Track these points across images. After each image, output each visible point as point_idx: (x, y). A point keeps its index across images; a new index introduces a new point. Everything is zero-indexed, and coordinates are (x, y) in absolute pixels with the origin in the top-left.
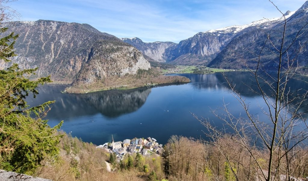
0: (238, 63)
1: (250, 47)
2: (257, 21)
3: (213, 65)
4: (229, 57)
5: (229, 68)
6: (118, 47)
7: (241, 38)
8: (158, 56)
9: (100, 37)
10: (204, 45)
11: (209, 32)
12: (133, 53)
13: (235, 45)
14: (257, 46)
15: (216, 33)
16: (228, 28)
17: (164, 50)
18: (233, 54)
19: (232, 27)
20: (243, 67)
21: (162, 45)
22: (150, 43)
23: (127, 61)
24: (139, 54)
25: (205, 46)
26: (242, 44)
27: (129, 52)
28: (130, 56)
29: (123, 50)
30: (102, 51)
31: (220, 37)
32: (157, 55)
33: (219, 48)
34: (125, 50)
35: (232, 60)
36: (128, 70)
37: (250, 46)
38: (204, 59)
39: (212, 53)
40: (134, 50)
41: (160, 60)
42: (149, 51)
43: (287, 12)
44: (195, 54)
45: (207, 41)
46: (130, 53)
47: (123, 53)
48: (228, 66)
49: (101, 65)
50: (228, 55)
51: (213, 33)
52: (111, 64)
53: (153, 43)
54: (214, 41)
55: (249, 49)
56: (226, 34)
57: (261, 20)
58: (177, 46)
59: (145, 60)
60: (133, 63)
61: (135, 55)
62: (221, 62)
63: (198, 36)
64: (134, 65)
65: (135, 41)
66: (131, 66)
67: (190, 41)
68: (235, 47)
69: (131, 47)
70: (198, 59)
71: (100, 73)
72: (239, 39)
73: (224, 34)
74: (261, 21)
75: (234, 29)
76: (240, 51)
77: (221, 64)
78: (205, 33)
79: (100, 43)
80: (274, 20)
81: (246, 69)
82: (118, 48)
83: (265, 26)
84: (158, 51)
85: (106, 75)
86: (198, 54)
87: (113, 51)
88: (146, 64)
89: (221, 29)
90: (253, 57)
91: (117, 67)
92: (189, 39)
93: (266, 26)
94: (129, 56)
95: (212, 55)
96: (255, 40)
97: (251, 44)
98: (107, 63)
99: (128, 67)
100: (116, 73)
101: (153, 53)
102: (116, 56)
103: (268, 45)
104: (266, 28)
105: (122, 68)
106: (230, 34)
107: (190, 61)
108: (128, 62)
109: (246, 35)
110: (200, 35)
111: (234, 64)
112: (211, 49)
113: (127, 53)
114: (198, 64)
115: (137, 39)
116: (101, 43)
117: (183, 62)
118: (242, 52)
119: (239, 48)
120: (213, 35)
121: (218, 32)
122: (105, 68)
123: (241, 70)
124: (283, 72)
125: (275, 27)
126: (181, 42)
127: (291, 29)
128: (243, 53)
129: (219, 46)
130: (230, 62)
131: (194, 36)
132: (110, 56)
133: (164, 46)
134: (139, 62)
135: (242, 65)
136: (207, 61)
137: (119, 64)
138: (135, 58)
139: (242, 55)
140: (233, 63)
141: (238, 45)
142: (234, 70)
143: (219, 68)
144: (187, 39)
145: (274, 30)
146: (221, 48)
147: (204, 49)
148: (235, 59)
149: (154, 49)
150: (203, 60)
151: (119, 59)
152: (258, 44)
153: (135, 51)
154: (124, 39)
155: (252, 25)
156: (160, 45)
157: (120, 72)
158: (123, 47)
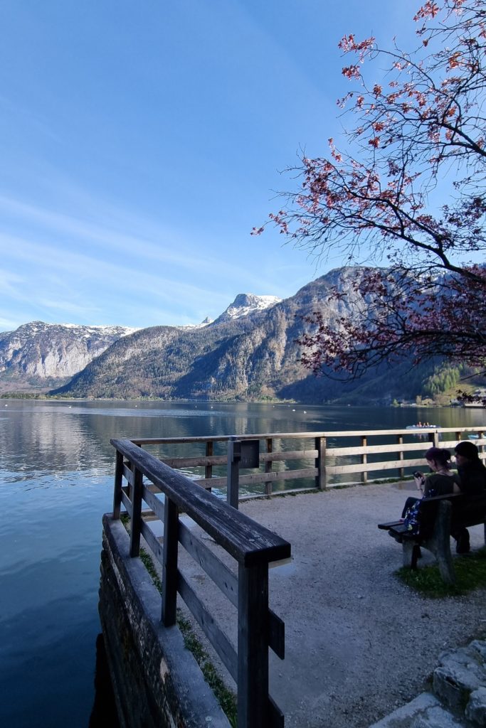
0: (132, 385)
4: (112, 373)
10: (48, 352)
11: (63, 325)
13: (125, 349)
14: (168, 356)
15: (79, 329)
25: (51, 353)
31: (89, 341)
35: (119, 380)
37: (155, 355)
38: (46, 386)
39: (68, 372)
51: (72, 329)
54: (73, 345)
56: (104, 337)
63: (31, 329)
67: (5, 338)
70: (26, 384)
73: (98, 336)
110: (38, 327)
111: (124, 388)
120: (72, 332)
121: (85, 328)
129: (87, 360)
131: (21, 327)
135: (140, 390)
139: (139, 370)
140: (119, 385)
141: (130, 350)
147: (46, 361)
150: (41, 388)
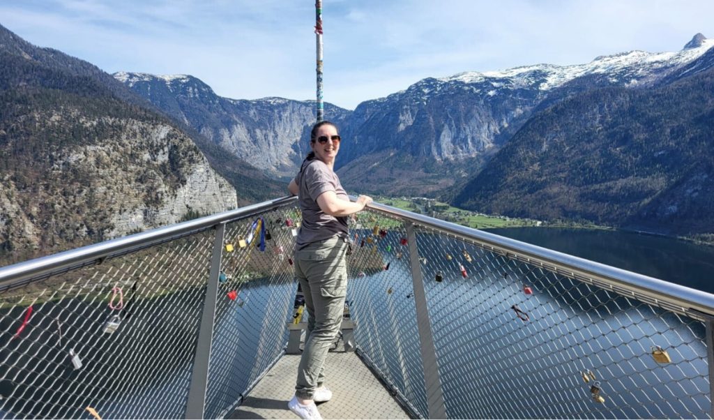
0: (550, 198)
1: (589, 147)
2: (611, 57)
3: (470, 202)
4: (523, 174)
5: (522, 214)
6: (100, 123)
7: (559, 112)
8: (273, 154)
9: (26, 73)
10: (443, 126)
11: (460, 78)
12: (166, 149)
13: (542, 135)
14: (607, 145)
15: (482, 84)
16: (523, 70)
17: (298, 131)
18: (536, 167)
19: (536, 68)
20: (567, 214)
21: (293, 112)
22: (246, 101)
23: (141, 180)
24: (190, 153)
25: (446, 126)
26: (563, 134)
27: (152, 146)
28: (155, 160)
29: (124, 137)
30: (28, 134)
31: (494, 102)
32: (272, 148)
33: (492, 138)
34: (135, 135)
35: (534, 187)
36: (140, 216)
37: (588, 142)
38: (444, 175)
39: (469, 152)
40: (169, 136)
41: (281, 168)
42: (240, 132)
43: (695, 37)
44: (413, 154)
45: (454, 111)
46: (155, 150)
47: (121, 149)
48: (519, 206)
49: (16, 193)
50: (519, 166)
51: (472, 84)
52: (65, 194)
53: (259, 102)
54: (474, 111)
55: (583, 153)
56: (515, 92)
57: (623, 54)
58: (346, 119)
59: (214, 180)
60: (163, 188)
61: (173, 160)
62: (496, 190)
63: (421, 91)
64: (169, 199)
65: (184, 89)
66: (153, 201)
67: (394, 105)
68: (540, 144)
69: (160, 126)
70: (421, 172)
71: (8, 231)
72: (555, 114)
73: (506, 91)
74: (623, 58)
75: (539, 76)
76: (556, 158)
77: (496, 199)
78: (445, 84)
79: (19, 102)
80: (658, 58)
81: (577, 221)
82: (103, 127)
83: (635, 77)
84: (275, 132)
85: (39, 239)
86: (421, 153)
87: (79, 136)
88: (218, 193)
89: (499, 75)
90: (597, 182)
91: (90, 204)
92: (389, 97)
93: (638, 78)
94: (148, 162)
95: (470, 161)
96: (601, 122)
97: (589, 134)
98: (47, 187)
99: (143, 207)
100: (85, 229)
101: (255, 142)
102: (92, 160)
103: (641, 145)
104: (636, 81)
105: (116, 207)
106: (528, 93)
107: (393, 180)
108: (143, 186)
109: (575, 104)
110: (429, 86)
111: (539, 201)
112: (465, 141)
113: (142, 148)
114: (421, 193)
115: (193, 81)
116: (24, 101)
117: (368, 181)
118: (563, 160)
119: (553, 146)
120: (471, 91)
121: (488, 81)
122: (35, 210)
123: (560, 224)
124: (685, 238)
125: (662, 82)
126: (363, 106)
127: (707, 95)
128: (567, 163)
129: (493, 132)
130: (525, 194)
131: (410, 89)
132: (65, 159)
133: (300, 115)
134: (188, 185)
135: (562, 207)
136: (451, 183)
137: (101, 189)
138: (173, 170)
139: (562, 171)
140: (533, 196)
141: (549, 135)
142: (539, 223)
143: (489, 212)
144: (386, 96)
145: (659, 96)
146: (497, 139)
147: (441, 138)
148: (542, 182)
149: (260, 124)
150: (438, 177)
151: (101, 172)
152: (611, 136)
153: (177, 142)
154: (136, 79)
155: (596, 68)
156: (285, 111)
157: (104, 224)
158: (123, 122)
